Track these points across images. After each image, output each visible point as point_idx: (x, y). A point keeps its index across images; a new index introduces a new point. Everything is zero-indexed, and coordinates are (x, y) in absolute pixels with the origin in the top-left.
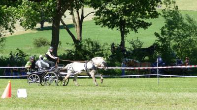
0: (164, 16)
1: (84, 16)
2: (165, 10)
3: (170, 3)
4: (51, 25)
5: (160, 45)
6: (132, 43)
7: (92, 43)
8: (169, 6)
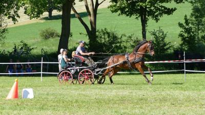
1: (99, 3)
4: (61, 13)
5: (186, 36)
6: (154, 34)
7: (108, 33)
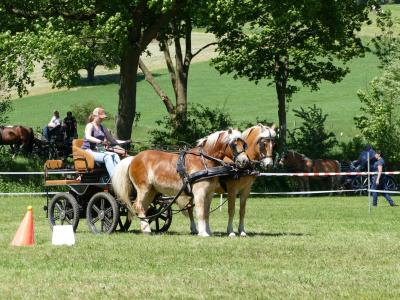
0: (378, 53)
1: (193, 52)
7: (211, 115)
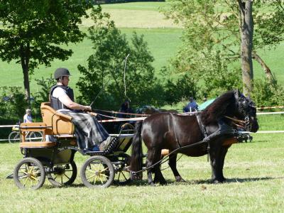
2: (93, 27)
3: (101, 17)
5: (88, 85)
6: (42, 83)
8: (98, 21)
